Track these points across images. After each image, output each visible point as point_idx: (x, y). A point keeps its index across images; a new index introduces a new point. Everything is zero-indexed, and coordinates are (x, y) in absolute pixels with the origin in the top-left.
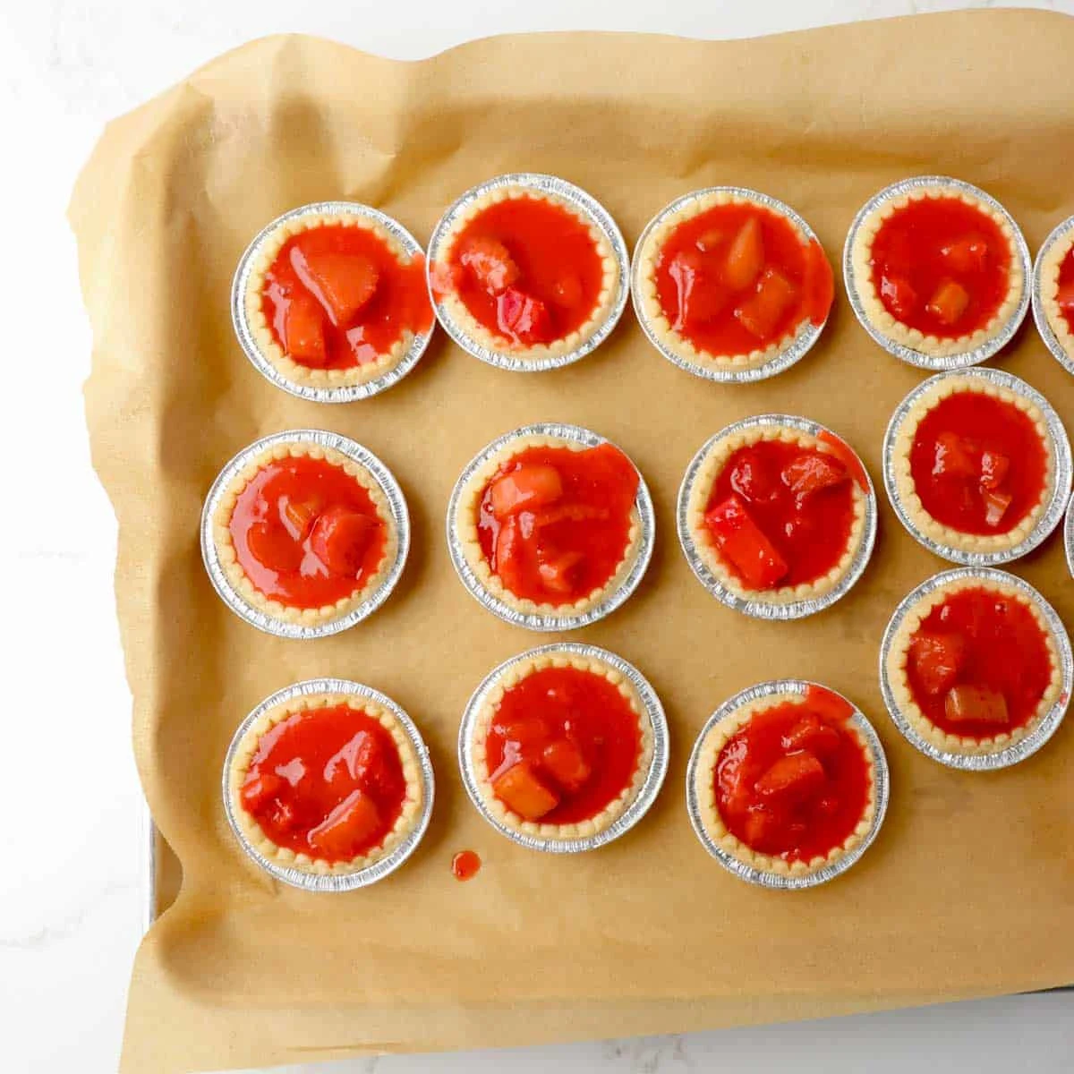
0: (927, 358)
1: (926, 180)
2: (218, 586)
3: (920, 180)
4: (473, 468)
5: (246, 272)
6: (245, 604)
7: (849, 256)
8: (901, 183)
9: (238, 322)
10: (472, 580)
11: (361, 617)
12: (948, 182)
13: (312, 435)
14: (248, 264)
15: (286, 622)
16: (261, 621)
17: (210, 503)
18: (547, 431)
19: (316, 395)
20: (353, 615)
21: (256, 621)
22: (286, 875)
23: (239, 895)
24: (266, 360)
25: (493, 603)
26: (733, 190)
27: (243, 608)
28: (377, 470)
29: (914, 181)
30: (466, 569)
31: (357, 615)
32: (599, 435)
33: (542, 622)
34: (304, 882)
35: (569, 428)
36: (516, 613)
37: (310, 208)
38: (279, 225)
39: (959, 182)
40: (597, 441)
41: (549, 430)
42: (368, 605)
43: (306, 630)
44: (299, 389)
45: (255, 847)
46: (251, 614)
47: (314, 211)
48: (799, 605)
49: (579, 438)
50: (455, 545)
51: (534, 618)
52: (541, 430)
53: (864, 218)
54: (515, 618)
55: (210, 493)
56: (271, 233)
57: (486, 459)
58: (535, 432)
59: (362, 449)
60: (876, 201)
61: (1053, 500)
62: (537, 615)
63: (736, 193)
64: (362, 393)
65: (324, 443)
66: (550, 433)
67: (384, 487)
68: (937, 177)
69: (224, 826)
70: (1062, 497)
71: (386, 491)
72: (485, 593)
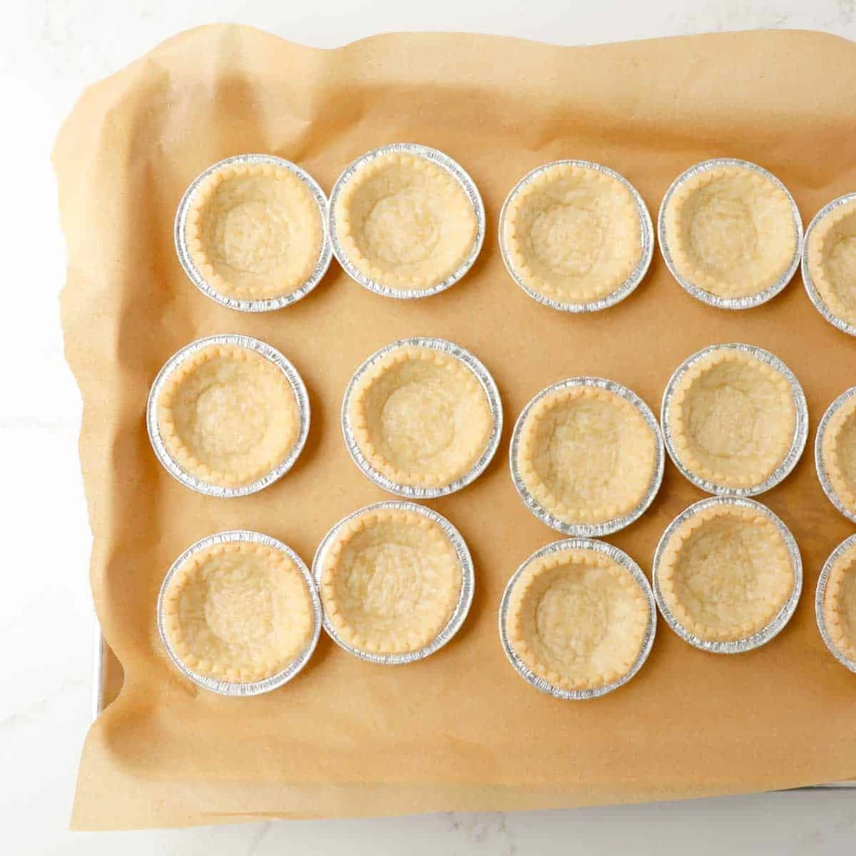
0: (719, 299)
1: (726, 161)
2: (159, 454)
3: (721, 161)
4: (363, 370)
5: (186, 207)
6: (180, 468)
7: (663, 217)
8: (706, 162)
9: (180, 246)
10: (360, 457)
11: (270, 482)
12: (743, 163)
13: (237, 339)
14: (189, 201)
15: (211, 484)
16: (192, 482)
17: (154, 389)
18: (421, 343)
19: (239, 305)
20: (263, 480)
21: (188, 481)
22: (204, 682)
23: (167, 694)
24: (201, 277)
25: (376, 475)
26: (572, 163)
27: (178, 472)
28: (286, 368)
29: (716, 161)
30: (356, 449)
31: (266, 480)
32: (461, 347)
33: (413, 491)
34: (218, 688)
35: (438, 341)
36: (394, 484)
37: (238, 159)
38: (214, 171)
39: (751, 164)
40: (459, 352)
41: (422, 342)
42: (275, 473)
43: (227, 490)
44: (226, 300)
45: (181, 659)
46: (184, 477)
47: (241, 161)
48: (610, 523)
49: (446, 349)
50: (347, 430)
51: (408, 488)
52: (416, 342)
53: (676, 188)
54: (393, 488)
55: (155, 381)
56: (208, 177)
57: (374, 364)
58: (412, 344)
59: (275, 351)
60: (686, 175)
61: (790, 454)
62: (410, 486)
63: (574, 164)
64: (275, 305)
65: (246, 345)
66: (424, 345)
67: (291, 381)
68: (735, 159)
69: (157, 640)
70: (796, 453)
71: (293, 384)
72: (370, 467)
